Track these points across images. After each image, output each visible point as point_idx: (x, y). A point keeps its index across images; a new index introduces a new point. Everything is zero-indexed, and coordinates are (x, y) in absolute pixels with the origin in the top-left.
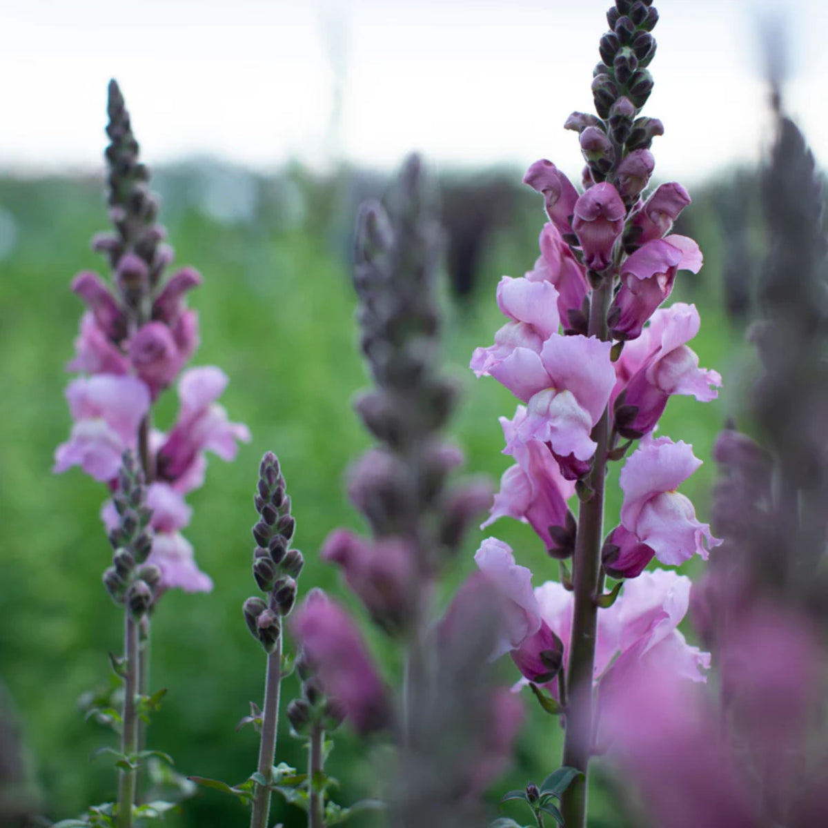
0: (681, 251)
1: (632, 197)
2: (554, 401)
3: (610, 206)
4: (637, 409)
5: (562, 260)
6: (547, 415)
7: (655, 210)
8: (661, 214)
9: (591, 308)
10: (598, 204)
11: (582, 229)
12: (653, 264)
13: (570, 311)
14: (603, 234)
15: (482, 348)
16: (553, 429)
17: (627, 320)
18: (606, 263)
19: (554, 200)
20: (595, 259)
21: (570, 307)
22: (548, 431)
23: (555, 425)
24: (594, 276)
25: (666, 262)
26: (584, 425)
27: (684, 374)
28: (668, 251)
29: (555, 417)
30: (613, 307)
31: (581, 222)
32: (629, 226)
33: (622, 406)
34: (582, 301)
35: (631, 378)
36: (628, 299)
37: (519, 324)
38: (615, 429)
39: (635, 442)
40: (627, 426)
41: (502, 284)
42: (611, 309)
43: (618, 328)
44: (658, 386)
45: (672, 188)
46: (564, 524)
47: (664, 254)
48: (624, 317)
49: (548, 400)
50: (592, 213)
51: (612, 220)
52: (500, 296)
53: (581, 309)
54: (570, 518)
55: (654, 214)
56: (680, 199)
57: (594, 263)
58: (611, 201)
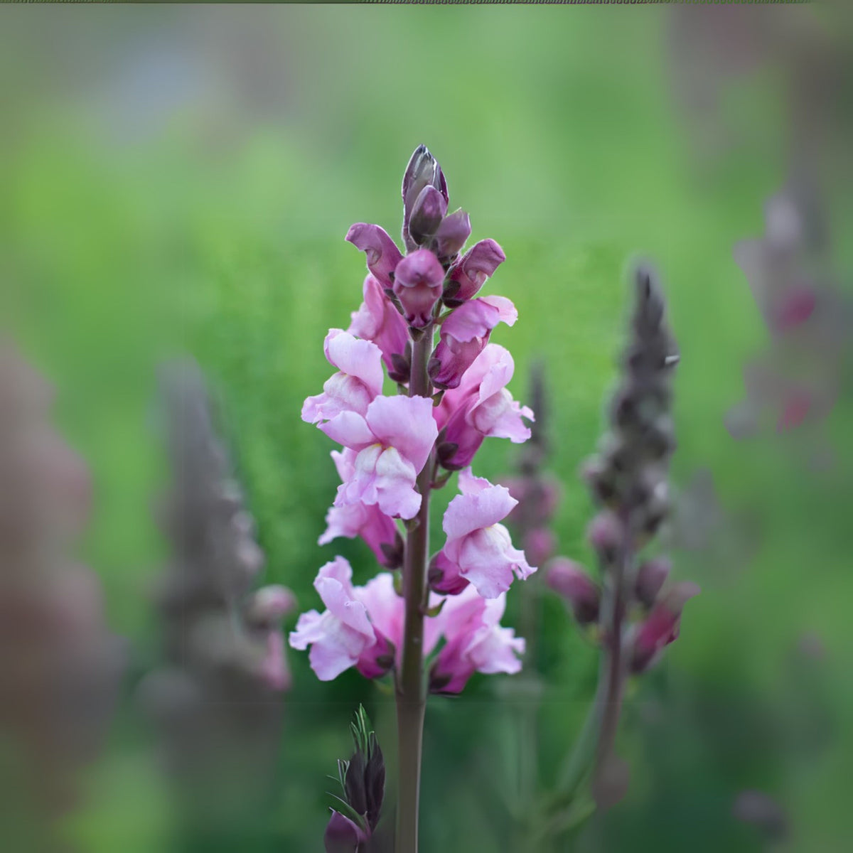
0: (497, 309)
1: (450, 258)
2: (381, 458)
3: (430, 274)
4: (457, 446)
5: (385, 305)
6: (373, 474)
7: (473, 268)
8: (477, 272)
9: (412, 355)
10: (418, 274)
11: (402, 293)
12: (472, 327)
13: (394, 356)
14: (424, 297)
15: (312, 397)
16: (380, 490)
17: (447, 373)
18: (425, 321)
19: (376, 258)
20: (416, 318)
21: (395, 352)
22: (376, 492)
23: (381, 486)
24: (415, 332)
25: (484, 324)
26: (410, 481)
27: (500, 416)
28: (486, 314)
29: (382, 476)
30: (433, 358)
31: (401, 287)
32: (448, 280)
33: (442, 443)
34: (404, 345)
35: (454, 412)
36: (447, 357)
37: (345, 378)
38: (437, 463)
39: (455, 473)
40: (447, 462)
41: (328, 339)
42: (431, 361)
43: (438, 380)
44: (476, 427)
45: (488, 247)
46: (393, 542)
47: (482, 316)
48: (444, 370)
49: (375, 459)
50: (412, 280)
51: (432, 286)
52: (327, 350)
53: (404, 354)
54: (399, 538)
55: (471, 272)
56: (496, 257)
57: (415, 322)
58: (430, 269)
